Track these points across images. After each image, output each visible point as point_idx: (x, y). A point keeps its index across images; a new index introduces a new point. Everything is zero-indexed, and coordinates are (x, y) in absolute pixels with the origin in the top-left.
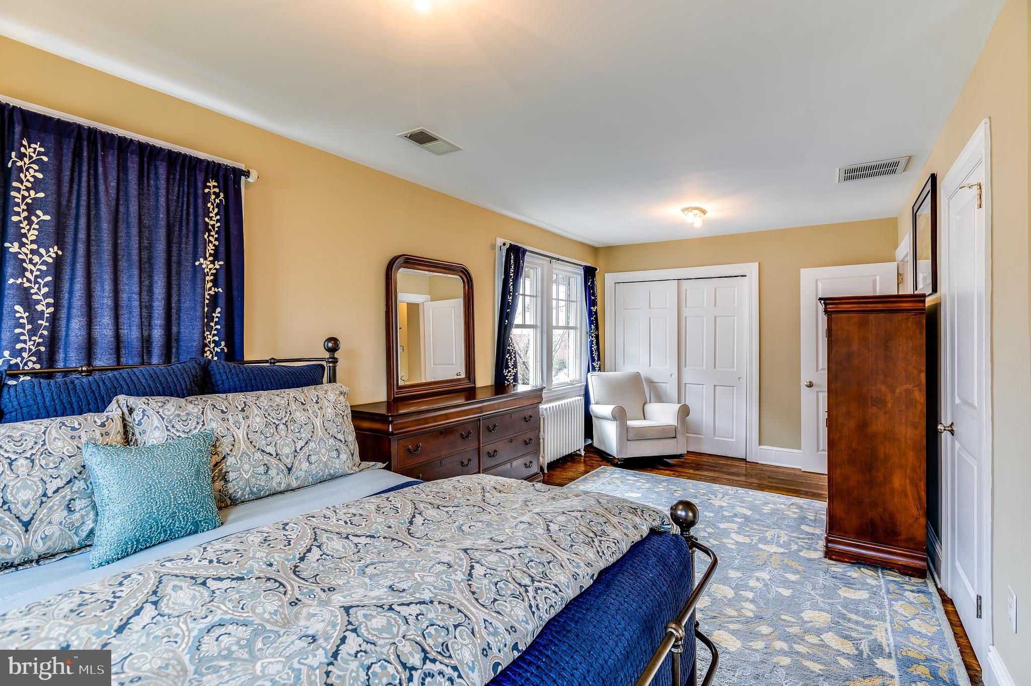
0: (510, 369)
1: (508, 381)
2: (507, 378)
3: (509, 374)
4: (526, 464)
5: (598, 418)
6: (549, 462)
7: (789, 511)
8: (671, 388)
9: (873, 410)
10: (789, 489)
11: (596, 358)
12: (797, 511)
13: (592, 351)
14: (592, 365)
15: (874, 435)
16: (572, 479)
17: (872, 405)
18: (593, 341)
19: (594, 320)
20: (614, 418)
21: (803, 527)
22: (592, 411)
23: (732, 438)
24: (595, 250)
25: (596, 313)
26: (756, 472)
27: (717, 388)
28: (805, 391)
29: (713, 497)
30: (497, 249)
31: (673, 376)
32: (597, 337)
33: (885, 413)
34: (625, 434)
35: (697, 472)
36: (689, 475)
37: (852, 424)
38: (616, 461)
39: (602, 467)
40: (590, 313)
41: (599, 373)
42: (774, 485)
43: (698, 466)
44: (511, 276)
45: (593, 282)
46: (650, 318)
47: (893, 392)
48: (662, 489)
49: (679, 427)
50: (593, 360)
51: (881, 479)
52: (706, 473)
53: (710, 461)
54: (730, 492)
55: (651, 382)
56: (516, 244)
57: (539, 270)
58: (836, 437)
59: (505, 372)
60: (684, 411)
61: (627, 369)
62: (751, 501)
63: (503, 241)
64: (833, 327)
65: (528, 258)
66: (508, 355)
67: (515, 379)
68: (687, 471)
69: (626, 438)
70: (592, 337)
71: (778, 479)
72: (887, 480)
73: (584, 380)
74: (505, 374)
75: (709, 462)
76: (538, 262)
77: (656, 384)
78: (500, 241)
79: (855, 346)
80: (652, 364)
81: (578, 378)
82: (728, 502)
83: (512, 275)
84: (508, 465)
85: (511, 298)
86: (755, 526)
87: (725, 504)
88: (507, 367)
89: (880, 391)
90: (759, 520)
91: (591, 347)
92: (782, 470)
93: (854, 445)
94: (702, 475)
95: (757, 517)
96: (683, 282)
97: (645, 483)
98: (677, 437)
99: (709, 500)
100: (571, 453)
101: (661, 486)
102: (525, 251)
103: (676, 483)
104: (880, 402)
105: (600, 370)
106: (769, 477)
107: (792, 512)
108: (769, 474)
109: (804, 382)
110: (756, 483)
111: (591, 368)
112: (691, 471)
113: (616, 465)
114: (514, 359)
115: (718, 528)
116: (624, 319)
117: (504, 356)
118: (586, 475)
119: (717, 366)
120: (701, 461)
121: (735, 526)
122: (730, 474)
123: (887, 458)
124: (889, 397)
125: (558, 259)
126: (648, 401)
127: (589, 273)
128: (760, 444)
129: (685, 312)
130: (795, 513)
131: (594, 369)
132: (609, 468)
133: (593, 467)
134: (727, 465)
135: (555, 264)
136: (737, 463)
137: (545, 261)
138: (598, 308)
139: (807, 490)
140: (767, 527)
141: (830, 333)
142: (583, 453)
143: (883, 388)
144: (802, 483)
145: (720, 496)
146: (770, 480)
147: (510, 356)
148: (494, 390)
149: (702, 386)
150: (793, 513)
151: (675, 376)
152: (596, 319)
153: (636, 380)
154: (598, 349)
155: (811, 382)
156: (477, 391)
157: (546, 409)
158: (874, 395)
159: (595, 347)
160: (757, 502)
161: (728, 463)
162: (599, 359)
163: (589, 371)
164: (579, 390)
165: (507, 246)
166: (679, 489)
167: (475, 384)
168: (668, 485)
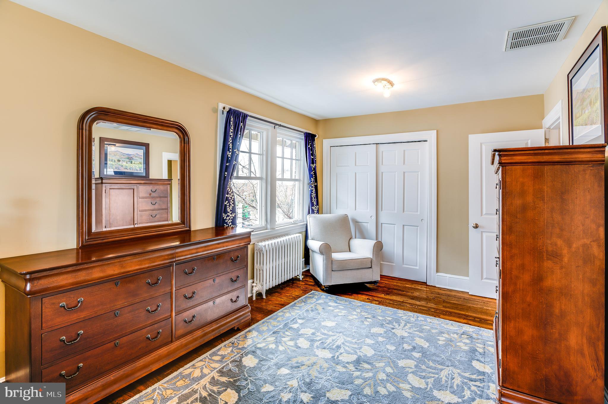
0: (228, 214)
1: (227, 224)
2: (226, 221)
3: (228, 218)
4: (231, 300)
5: (313, 251)
6: (268, 288)
7: (461, 341)
8: (371, 227)
9: (548, 264)
10: (460, 314)
11: (315, 203)
12: (467, 341)
13: (311, 198)
14: (312, 209)
15: (549, 290)
16: (283, 305)
17: (548, 259)
18: (312, 190)
19: (313, 174)
20: (321, 253)
21: (475, 363)
22: (309, 246)
23: (416, 266)
24: (316, 122)
25: (315, 169)
26: (433, 295)
27: (405, 227)
28: (472, 231)
29: (396, 325)
30: (219, 113)
31: (373, 218)
32: (316, 187)
33: (561, 268)
34: (330, 265)
35: (388, 297)
36: (380, 300)
37: (527, 277)
38: (323, 287)
39: (313, 291)
40: (310, 169)
41: (317, 215)
42: (448, 309)
43: (389, 291)
44: (231, 136)
45: (312, 145)
46: (356, 173)
47: (570, 246)
48: (355, 317)
49: (374, 259)
50: (312, 205)
51: (557, 335)
52: (394, 298)
53: (399, 284)
54: (412, 319)
55: (356, 222)
56: (237, 109)
57: (265, 134)
58: (510, 290)
59: (224, 216)
60: (379, 247)
61: (339, 212)
62: (429, 331)
63: (224, 105)
64: (508, 179)
65: (249, 121)
66: (227, 202)
67: (234, 222)
68: (379, 296)
69: (330, 269)
70: (312, 187)
71: (451, 303)
72: (563, 337)
73: (305, 220)
74: (225, 218)
75: (398, 286)
76: (262, 126)
77: (360, 223)
78: (221, 106)
79: (530, 199)
80: (357, 208)
81: (301, 218)
82: (409, 331)
83: (231, 134)
84: (211, 303)
85: (230, 154)
86: (431, 364)
87: (406, 334)
88: (226, 212)
89: (556, 245)
90: (434, 354)
91: (311, 195)
92: (453, 294)
93: (529, 299)
94: (391, 300)
95: (433, 350)
96: (382, 147)
97: (343, 310)
98: (373, 267)
99: (393, 329)
100: (293, 278)
101: (355, 313)
102: (245, 116)
103: (368, 309)
104: (555, 256)
105: (318, 212)
106: (444, 301)
107: (464, 343)
108: (444, 298)
109: (471, 224)
110: (434, 308)
111: (311, 211)
112: (383, 296)
113: (323, 290)
114: (233, 205)
115: (396, 366)
116: (337, 174)
117: (223, 203)
118: (296, 301)
119: (405, 210)
120: (392, 285)
121: (411, 363)
122: (413, 298)
123: (563, 315)
124: (565, 251)
125: (280, 125)
126: (354, 236)
127: (310, 138)
128: (437, 271)
129: (382, 169)
130: (466, 344)
131: (313, 212)
132: (317, 293)
133: (306, 292)
134: (412, 289)
135: (279, 130)
136: (419, 287)
137: (270, 127)
138: (318, 165)
139: (474, 315)
140: (442, 364)
141: (504, 185)
142: (301, 277)
143: (560, 242)
144: (470, 307)
145: (402, 324)
146: (444, 304)
147: (229, 202)
148: (214, 231)
149: (393, 225)
150: (464, 345)
151: (374, 218)
152: (315, 174)
153: (344, 221)
154: (317, 196)
155: (476, 224)
156: (192, 234)
157: (265, 246)
158: (550, 249)
159: (314, 195)
160: (434, 331)
161: (413, 286)
162: (317, 204)
163: (309, 213)
164: (301, 228)
165: (227, 109)
166: (369, 316)
167: (190, 227)
168: (361, 312)
